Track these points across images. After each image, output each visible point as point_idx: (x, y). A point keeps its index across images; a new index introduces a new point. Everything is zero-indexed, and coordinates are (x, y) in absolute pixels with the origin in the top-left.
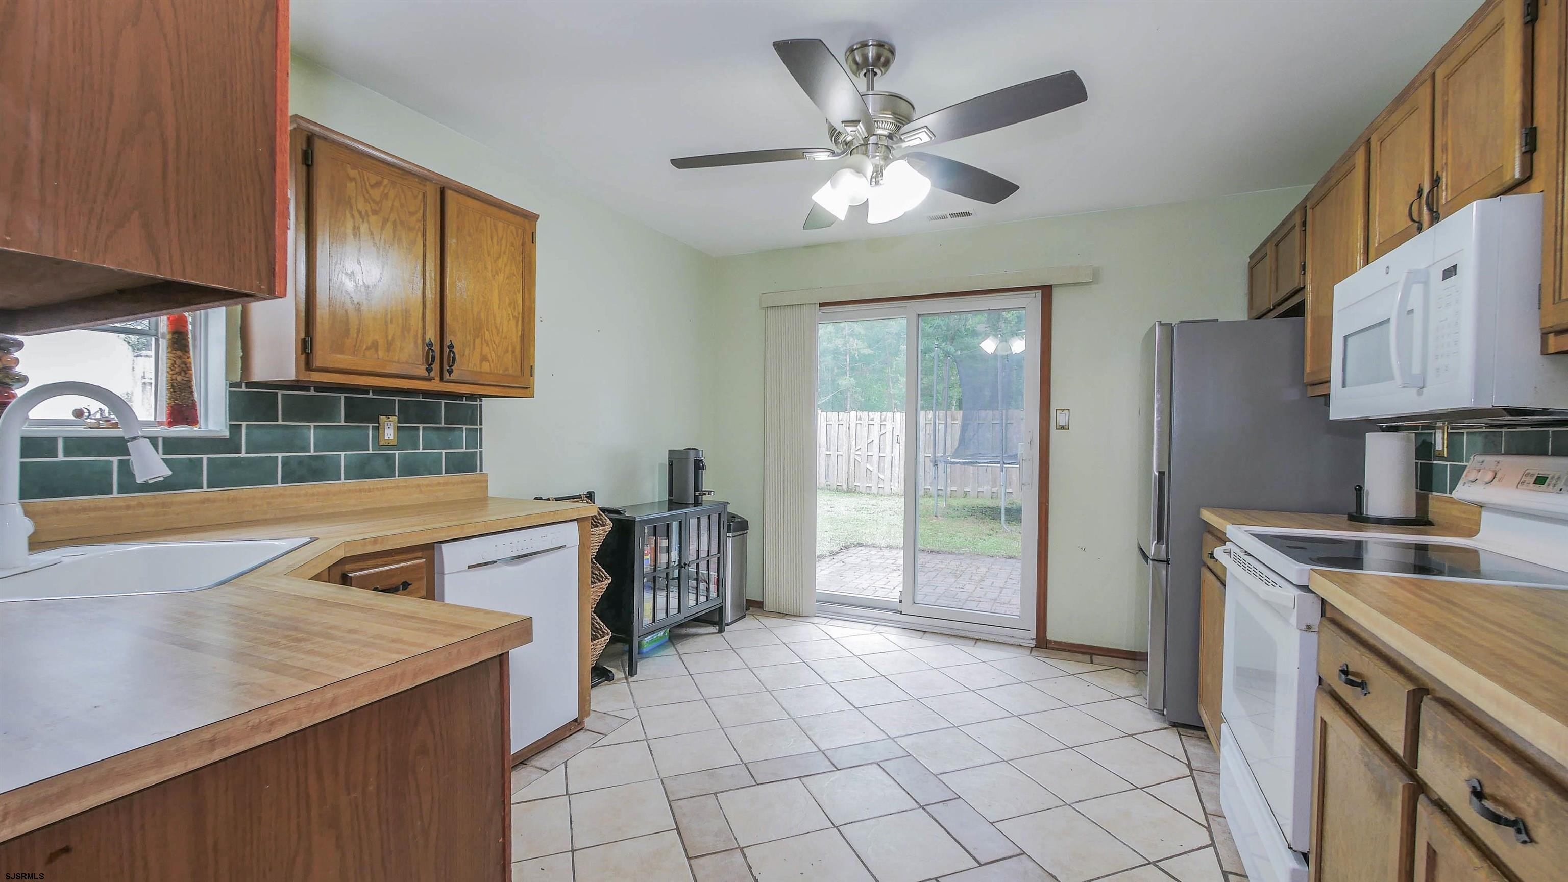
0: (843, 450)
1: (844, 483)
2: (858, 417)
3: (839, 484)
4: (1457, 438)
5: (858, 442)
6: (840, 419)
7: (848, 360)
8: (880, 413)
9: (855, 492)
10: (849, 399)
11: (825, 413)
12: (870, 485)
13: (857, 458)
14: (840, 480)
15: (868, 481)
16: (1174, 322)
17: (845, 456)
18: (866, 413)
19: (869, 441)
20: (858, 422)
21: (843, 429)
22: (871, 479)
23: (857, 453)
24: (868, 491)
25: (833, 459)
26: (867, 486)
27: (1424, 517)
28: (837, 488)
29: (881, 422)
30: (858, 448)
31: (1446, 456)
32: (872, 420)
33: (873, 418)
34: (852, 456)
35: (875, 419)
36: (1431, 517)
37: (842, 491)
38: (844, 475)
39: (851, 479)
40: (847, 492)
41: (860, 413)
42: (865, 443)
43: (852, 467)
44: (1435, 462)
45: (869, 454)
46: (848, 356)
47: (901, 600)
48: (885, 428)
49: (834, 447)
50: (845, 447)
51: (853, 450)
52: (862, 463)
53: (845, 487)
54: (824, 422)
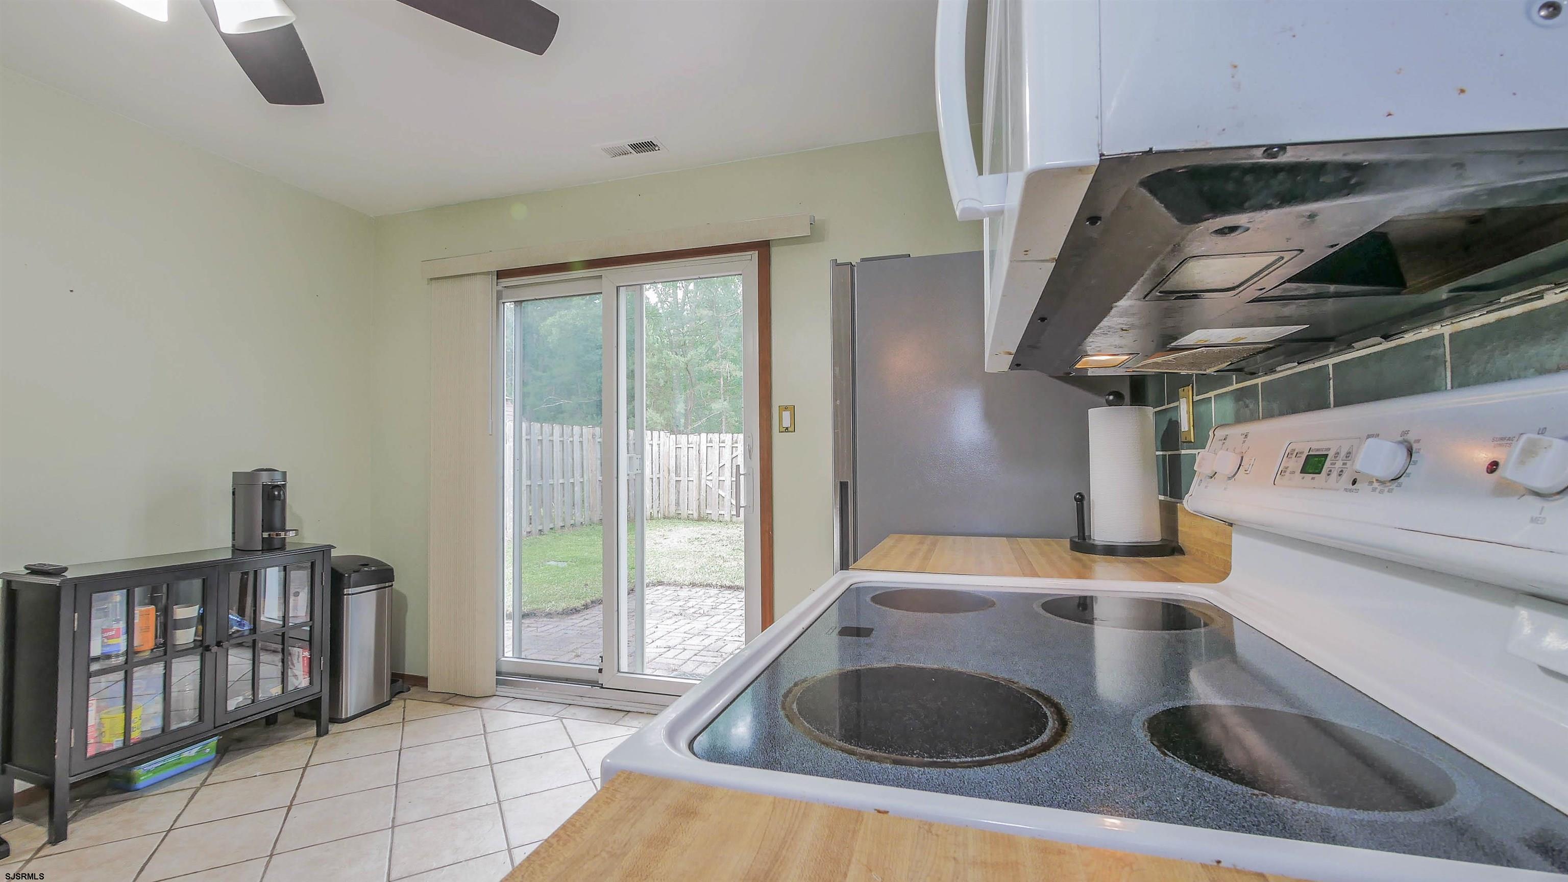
0: (694, 476)
1: (694, 511)
2: (709, 439)
3: (690, 512)
4: (1202, 408)
5: (709, 466)
6: (690, 442)
7: (722, 383)
8: (731, 435)
9: (706, 520)
10: (724, 424)
11: (674, 436)
12: (722, 513)
13: (709, 483)
14: (690, 508)
15: (721, 508)
16: (855, 260)
17: (696, 482)
18: (717, 435)
19: (721, 465)
20: (709, 445)
21: (693, 453)
22: (723, 506)
23: (709, 478)
24: (721, 519)
25: (683, 484)
26: (720, 513)
27: (1172, 541)
28: (688, 517)
29: (732, 444)
30: (708, 474)
31: (1193, 441)
32: (723, 442)
33: (724, 440)
34: (703, 481)
35: (726, 441)
36: (1182, 540)
37: (692, 520)
38: (694, 503)
39: (703, 506)
40: (698, 520)
41: (710, 435)
42: (715, 467)
43: (703, 493)
44: (1183, 452)
45: (721, 478)
46: (722, 379)
47: (602, 669)
48: (737, 450)
49: (683, 473)
50: (696, 472)
51: (704, 476)
52: (713, 489)
53: (696, 516)
54: (673, 445)
